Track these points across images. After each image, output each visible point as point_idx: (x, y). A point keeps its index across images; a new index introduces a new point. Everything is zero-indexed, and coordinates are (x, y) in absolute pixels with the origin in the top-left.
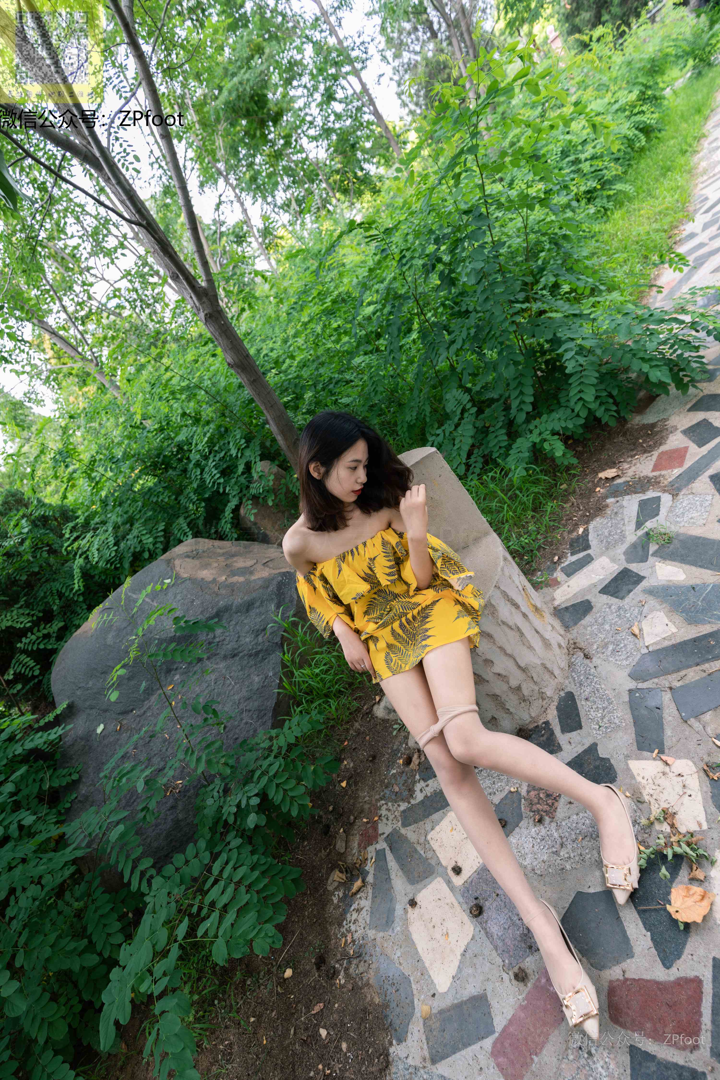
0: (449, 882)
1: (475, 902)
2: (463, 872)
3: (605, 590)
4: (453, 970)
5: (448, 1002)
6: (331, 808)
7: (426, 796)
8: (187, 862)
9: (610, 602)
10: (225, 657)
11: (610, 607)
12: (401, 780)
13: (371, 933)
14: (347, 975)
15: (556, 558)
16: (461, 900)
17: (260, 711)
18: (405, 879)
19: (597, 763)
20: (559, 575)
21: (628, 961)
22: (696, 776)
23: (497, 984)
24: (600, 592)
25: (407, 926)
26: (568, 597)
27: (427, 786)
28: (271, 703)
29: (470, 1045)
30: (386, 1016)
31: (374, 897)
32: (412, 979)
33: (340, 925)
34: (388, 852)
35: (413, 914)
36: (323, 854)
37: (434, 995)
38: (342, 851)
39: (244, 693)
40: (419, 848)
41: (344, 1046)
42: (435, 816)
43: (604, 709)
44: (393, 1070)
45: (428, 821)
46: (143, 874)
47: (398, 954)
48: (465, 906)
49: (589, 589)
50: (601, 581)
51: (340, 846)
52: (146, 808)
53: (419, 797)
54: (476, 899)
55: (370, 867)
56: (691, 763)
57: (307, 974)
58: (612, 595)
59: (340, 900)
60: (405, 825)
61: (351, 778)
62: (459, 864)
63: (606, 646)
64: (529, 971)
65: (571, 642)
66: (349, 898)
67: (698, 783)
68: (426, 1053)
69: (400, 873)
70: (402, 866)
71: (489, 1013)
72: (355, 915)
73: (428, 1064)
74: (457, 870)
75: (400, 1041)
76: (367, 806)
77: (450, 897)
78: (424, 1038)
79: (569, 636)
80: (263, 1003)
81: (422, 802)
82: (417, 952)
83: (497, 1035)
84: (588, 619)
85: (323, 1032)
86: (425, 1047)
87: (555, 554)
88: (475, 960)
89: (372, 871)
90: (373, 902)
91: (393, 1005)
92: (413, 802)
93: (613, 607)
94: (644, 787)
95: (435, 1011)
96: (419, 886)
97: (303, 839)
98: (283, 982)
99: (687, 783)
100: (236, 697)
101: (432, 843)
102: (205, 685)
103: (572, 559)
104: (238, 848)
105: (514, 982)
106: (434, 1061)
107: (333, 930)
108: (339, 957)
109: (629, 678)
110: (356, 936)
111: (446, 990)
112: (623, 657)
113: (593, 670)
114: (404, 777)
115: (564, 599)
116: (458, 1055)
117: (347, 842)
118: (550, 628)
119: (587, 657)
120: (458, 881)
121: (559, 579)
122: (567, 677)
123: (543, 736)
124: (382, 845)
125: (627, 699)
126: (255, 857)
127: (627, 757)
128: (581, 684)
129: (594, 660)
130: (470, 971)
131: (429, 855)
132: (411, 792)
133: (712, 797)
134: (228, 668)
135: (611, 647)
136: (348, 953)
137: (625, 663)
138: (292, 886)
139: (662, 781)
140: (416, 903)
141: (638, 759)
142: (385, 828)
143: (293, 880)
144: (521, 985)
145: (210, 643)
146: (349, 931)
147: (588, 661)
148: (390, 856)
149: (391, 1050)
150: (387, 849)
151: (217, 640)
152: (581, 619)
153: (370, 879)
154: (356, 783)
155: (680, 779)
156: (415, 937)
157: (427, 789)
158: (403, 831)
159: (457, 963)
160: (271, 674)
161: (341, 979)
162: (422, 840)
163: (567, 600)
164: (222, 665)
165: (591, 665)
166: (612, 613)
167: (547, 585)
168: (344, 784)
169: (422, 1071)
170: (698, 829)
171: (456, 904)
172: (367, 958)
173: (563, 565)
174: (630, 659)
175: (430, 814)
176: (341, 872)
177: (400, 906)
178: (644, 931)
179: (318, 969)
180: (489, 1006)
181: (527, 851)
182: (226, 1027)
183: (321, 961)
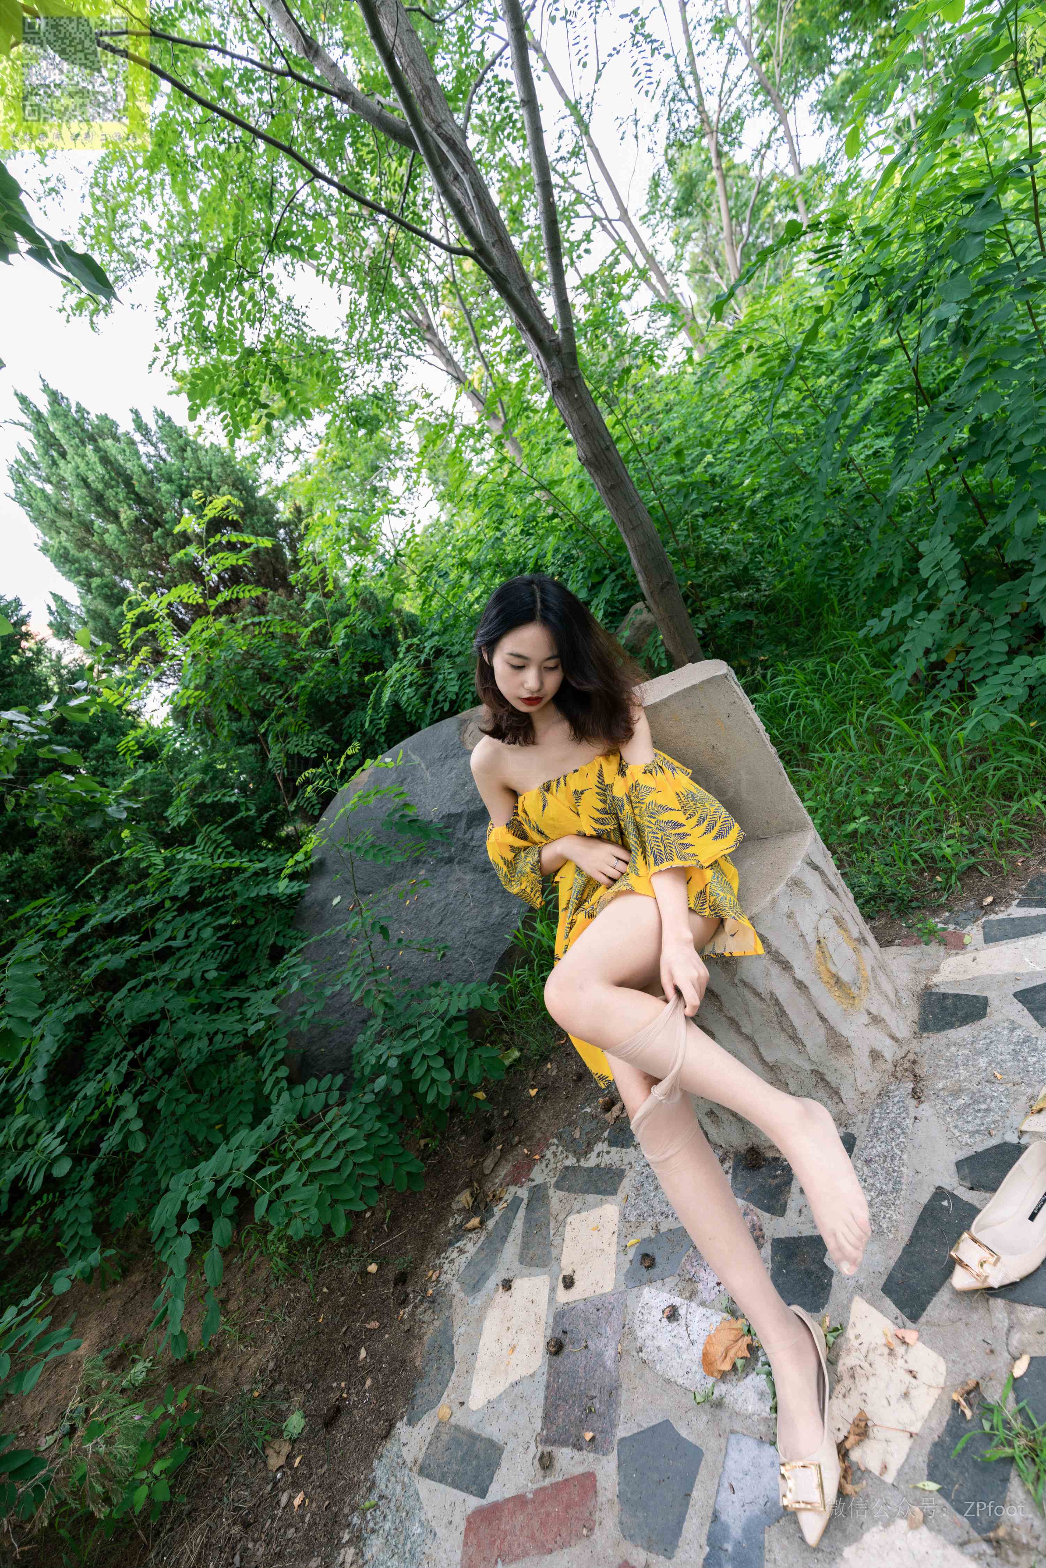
0: (553, 1290)
1: (561, 1335)
2: (573, 1290)
3: (1026, 997)
4: (493, 1394)
5: (468, 1422)
6: (506, 1113)
7: (598, 1165)
8: (317, 1092)
9: (1019, 1021)
10: (475, 869)
11: (1012, 1031)
12: (588, 1126)
13: (456, 1287)
14: (412, 1314)
15: (990, 899)
16: (551, 1321)
17: (485, 953)
18: (518, 1250)
19: (814, 1268)
20: (973, 933)
21: (661, 1558)
22: (936, 1393)
23: (521, 1449)
24: (1015, 995)
25: (486, 1308)
26: (959, 977)
27: (608, 1153)
28: (501, 949)
29: (456, 1487)
30: (415, 1386)
31: (481, 1248)
32: (456, 1367)
33: (438, 1255)
34: (523, 1205)
35: (501, 1297)
36: (470, 1162)
37: (462, 1404)
38: (487, 1172)
39: (478, 923)
40: (552, 1225)
41: (369, 1382)
42: (591, 1198)
43: (882, 1192)
44: (389, 1446)
45: (580, 1197)
46: (277, 1081)
47: (462, 1330)
48: (549, 1332)
49: (1001, 982)
50: (1033, 974)
51: (489, 1163)
52: (304, 1013)
53: (592, 1161)
54: (565, 1332)
55: (498, 1210)
56: (942, 1367)
57: (386, 1283)
58: (1030, 1010)
59: (455, 1225)
60: (558, 1186)
61: (544, 1088)
62: (576, 1277)
63: (956, 1093)
64: (557, 1465)
65: (911, 1057)
66: (461, 1231)
67: (929, 1407)
68: (421, 1456)
69: (519, 1240)
70: (526, 1234)
71: (494, 1472)
72: (455, 1255)
73: (415, 1469)
74: (569, 1283)
75: (410, 1423)
76: (538, 1135)
77: (542, 1308)
78: (428, 1440)
79: (915, 1046)
80: (340, 1281)
81: (591, 1170)
82: (477, 1345)
83: (484, 1502)
84: (963, 1033)
85: (363, 1353)
86: (424, 1450)
87: (990, 892)
88: (518, 1402)
89: (496, 1218)
90: (477, 1253)
91: (426, 1381)
92: (583, 1163)
93: (1018, 1032)
94: (849, 1351)
95: (453, 1421)
96: (525, 1270)
97: (464, 1132)
98: (364, 1273)
99: (913, 1393)
100: (469, 924)
101: (568, 1228)
102: (444, 894)
103: (1015, 911)
104: (367, 1105)
105: (536, 1462)
106: (421, 1472)
107: (430, 1255)
108: (417, 1288)
109: (953, 1168)
110: (443, 1277)
111: (474, 1408)
112: (970, 1128)
113: (909, 1122)
114: (593, 1125)
115: (951, 977)
116: (442, 1486)
117: (496, 1164)
118: (866, 1019)
119: (916, 1095)
120: (563, 1296)
121: (967, 940)
122: (865, 1111)
123: (775, 1177)
124: (523, 1193)
125: (924, 1197)
126: (378, 1125)
127: (860, 1289)
128: (876, 1134)
129: (922, 1106)
130: (507, 1410)
131: (557, 1241)
132: (589, 1147)
133: (935, 1445)
134: (474, 883)
135: (964, 1100)
136: (426, 1291)
137: (966, 1138)
138: (405, 1179)
139: (881, 1363)
140: (510, 1288)
141: (871, 1302)
142: (539, 1175)
143: (408, 1173)
144: (540, 1473)
145: (465, 845)
146: (441, 1267)
147: (914, 1102)
148: (522, 1212)
149: (399, 1425)
150: (526, 1201)
151: (473, 843)
152: (952, 1026)
153: (491, 1224)
154: (545, 1099)
155: (908, 1378)
156: (487, 1324)
157: (606, 1156)
158: (551, 1191)
159: (500, 1389)
160: (515, 911)
161: (405, 1313)
162: (560, 1218)
163: (956, 982)
164: (469, 877)
165: (913, 1112)
166: (1009, 1042)
167: (943, 942)
168: (533, 1092)
169: (407, 1471)
170: (877, 1473)
171: (543, 1322)
172: (437, 1309)
173: (993, 917)
174: (978, 1138)
175: (587, 1192)
176: (472, 1194)
177: (495, 1279)
178: (704, 1541)
179: (396, 1284)
180: (498, 1464)
181: (651, 1319)
182: (305, 1280)
183: (402, 1279)
